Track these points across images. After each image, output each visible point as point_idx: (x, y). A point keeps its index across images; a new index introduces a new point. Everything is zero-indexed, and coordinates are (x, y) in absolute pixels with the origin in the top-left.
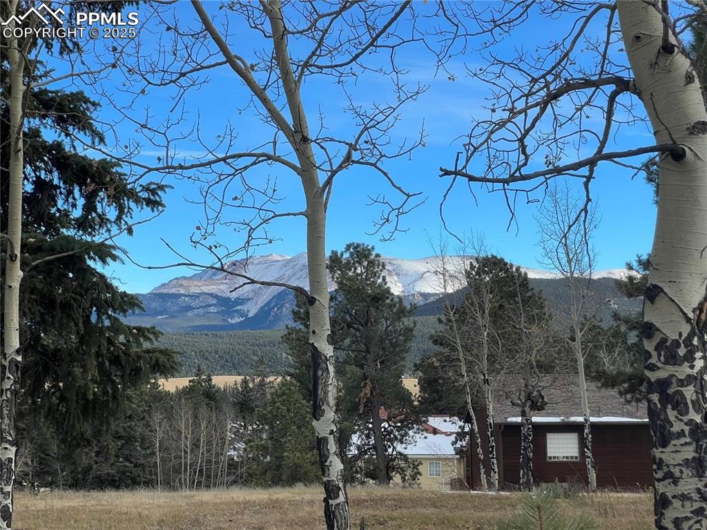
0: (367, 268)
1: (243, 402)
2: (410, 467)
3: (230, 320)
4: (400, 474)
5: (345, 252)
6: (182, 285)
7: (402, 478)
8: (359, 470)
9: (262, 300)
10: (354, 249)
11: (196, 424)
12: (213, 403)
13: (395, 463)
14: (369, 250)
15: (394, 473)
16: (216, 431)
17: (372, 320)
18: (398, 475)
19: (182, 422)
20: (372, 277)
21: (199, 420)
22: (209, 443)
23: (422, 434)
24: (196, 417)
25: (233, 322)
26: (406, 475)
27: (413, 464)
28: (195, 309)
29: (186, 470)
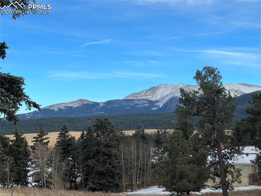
0: (213, 78)
1: (157, 140)
2: (236, 171)
3: (153, 109)
4: (231, 175)
5: (203, 71)
6: (135, 96)
7: (232, 176)
8: (211, 172)
9: (164, 101)
10: (207, 69)
11: (138, 149)
12: (145, 140)
13: (228, 170)
14: (214, 69)
15: (228, 174)
16: (146, 152)
17: (216, 102)
18: (230, 175)
19: (132, 148)
20: (215, 82)
21: (139, 147)
22: (143, 157)
23: (241, 156)
24: (138, 146)
25: (154, 109)
26: (234, 175)
27: (238, 170)
28: (140, 105)
29: (134, 168)
